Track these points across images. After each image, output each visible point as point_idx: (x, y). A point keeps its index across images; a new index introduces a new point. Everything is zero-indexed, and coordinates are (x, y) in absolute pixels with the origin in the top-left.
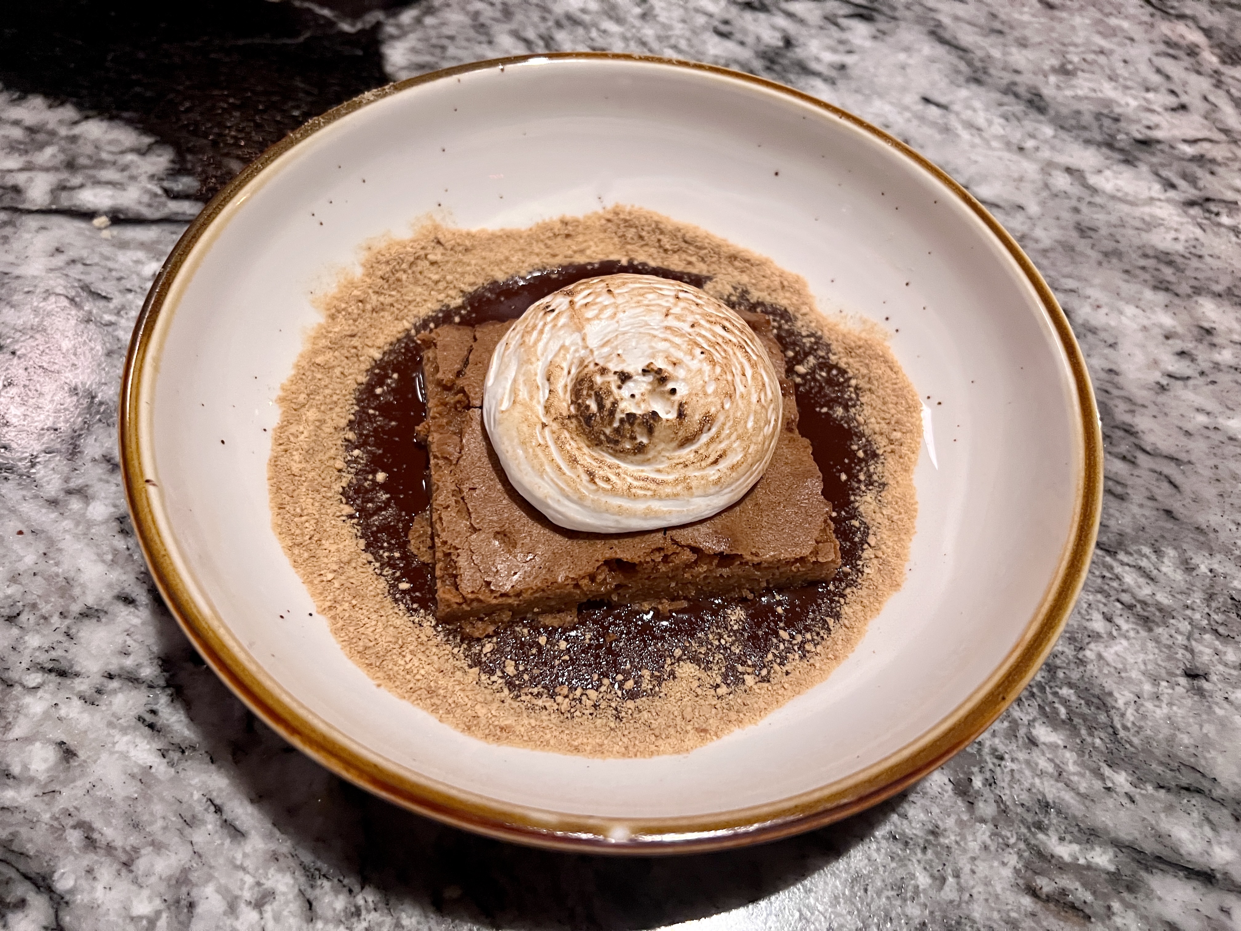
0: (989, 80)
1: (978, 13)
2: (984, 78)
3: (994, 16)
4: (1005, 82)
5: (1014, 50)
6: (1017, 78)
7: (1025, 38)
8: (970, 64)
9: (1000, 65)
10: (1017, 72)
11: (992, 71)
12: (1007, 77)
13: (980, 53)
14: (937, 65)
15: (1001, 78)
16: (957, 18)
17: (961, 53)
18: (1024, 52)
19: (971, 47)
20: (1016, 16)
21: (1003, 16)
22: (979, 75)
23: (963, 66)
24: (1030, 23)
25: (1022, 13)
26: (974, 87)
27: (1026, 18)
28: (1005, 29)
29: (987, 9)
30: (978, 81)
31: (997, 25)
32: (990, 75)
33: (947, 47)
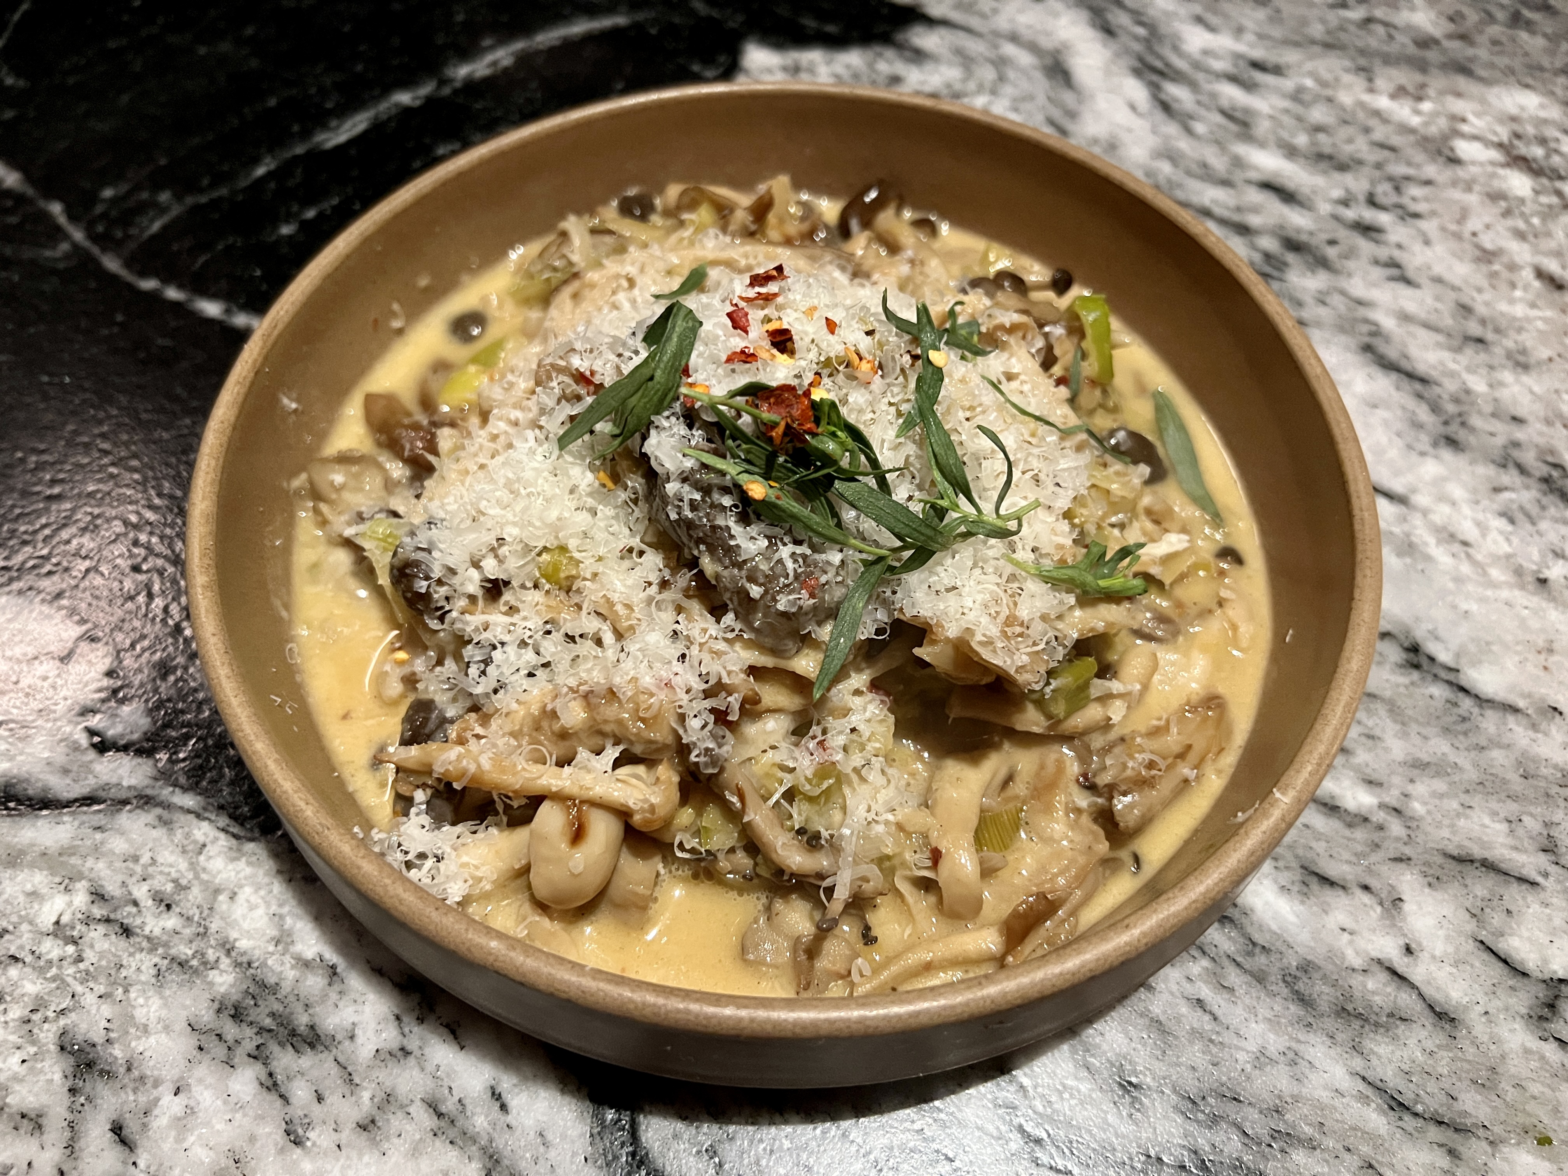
0: (1472, 440)
1: (1439, 305)
2: (1461, 435)
3: (1465, 310)
4: (1500, 441)
5: (1507, 376)
6: (1520, 435)
7: (1524, 352)
8: (1435, 408)
9: (1488, 409)
10: (1517, 420)
11: (1476, 421)
12: (1503, 432)
13: (1450, 386)
14: (1382, 413)
15: (1492, 434)
16: (1405, 318)
17: (1418, 386)
18: (1525, 379)
19: (1434, 374)
20: (1503, 307)
21: (1481, 310)
22: (1454, 429)
23: (1424, 414)
24: (1528, 320)
25: (1512, 301)
26: (1447, 454)
27: (1519, 311)
28: (1490, 336)
29: (1453, 295)
30: (1452, 443)
31: (1474, 329)
32: (1473, 430)
33: (1394, 376)
